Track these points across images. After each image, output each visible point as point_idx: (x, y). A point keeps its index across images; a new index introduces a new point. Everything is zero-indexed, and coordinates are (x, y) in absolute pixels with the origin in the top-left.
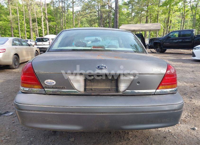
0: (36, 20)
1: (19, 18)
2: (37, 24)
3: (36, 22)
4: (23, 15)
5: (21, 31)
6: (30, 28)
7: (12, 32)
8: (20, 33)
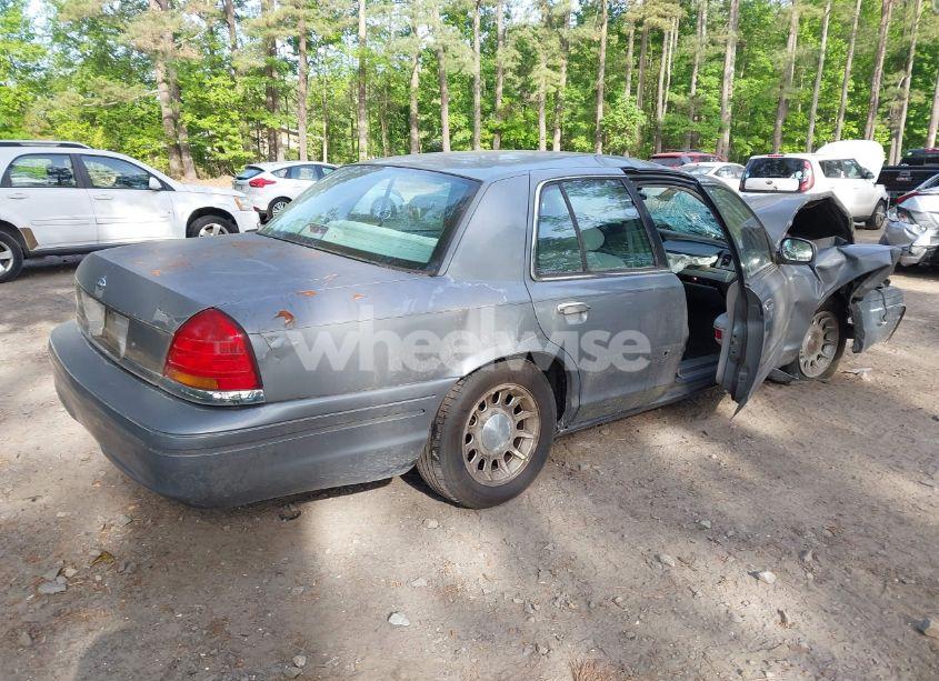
0: (912, 55)
1: (823, 57)
2: (909, 80)
3: (906, 70)
4: (848, 41)
5: (818, 118)
6: (867, 100)
7: (780, 122)
8: (812, 126)
